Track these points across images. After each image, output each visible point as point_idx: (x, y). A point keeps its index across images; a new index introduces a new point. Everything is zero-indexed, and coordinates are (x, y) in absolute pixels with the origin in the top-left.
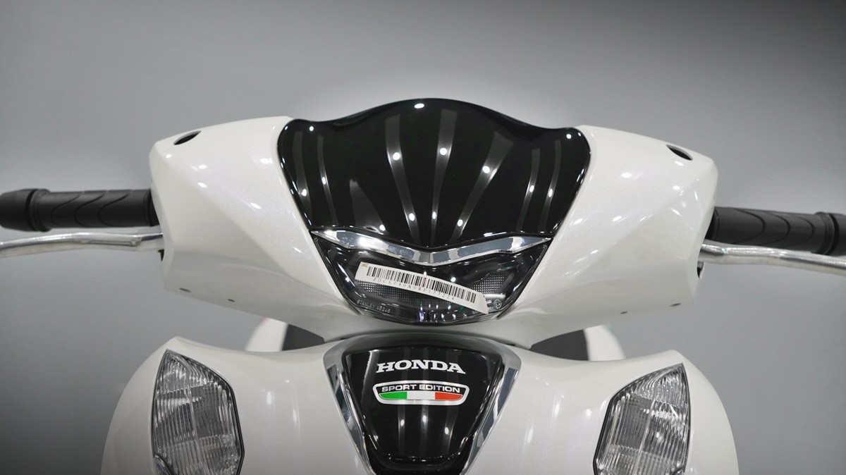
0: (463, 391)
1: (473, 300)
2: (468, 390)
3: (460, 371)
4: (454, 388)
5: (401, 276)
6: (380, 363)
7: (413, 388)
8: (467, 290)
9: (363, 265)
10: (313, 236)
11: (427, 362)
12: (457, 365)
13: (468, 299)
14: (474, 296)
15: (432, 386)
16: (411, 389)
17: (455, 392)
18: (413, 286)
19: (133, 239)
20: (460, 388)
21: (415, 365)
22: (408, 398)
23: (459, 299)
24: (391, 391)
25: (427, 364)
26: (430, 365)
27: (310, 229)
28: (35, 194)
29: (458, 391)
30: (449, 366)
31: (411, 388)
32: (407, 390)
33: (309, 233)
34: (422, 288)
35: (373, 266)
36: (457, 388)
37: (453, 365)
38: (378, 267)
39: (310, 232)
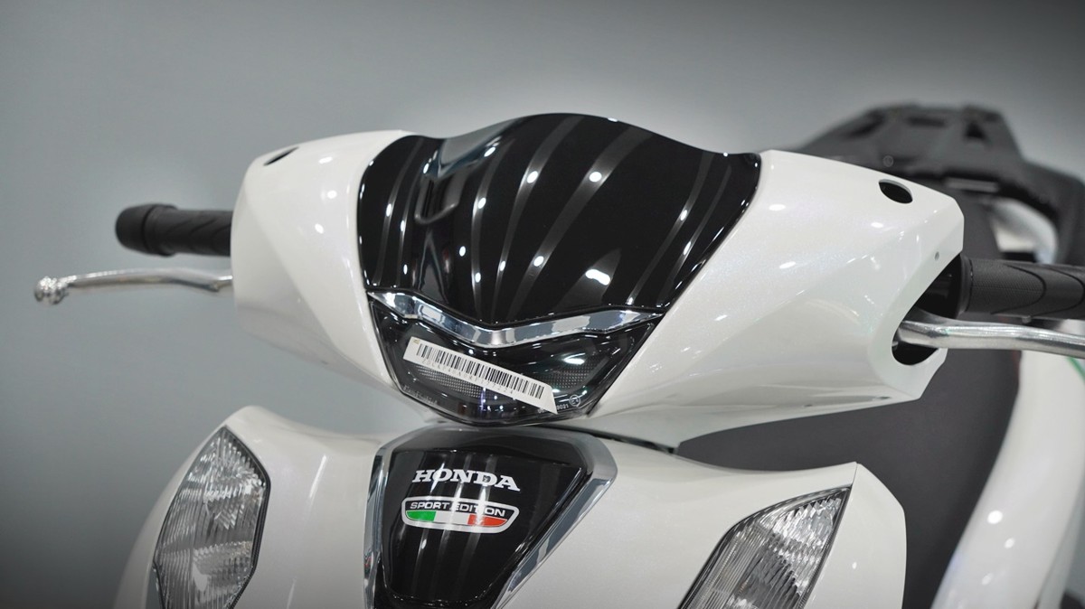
0: (509, 513)
1: (539, 395)
2: (517, 511)
3: (513, 486)
4: (497, 510)
5: (453, 357)
6: (419, 469)
7: (445, 507)
8: (532, 381)
9: (415, 341)
10: (370, 298)
11: (471, 473)
12: (511, 480)
13: (532, 394)
14: (541, 390)
15: (468, 506)
16: (442, 509)
17: (498, 515)
18: (464, 373)
19: (216, 282)
20: (506, 510)
21: (456, 476)
22: (435, 520)
23: (520, 393)
24: (420, 508)
25: (470, 476)
26: (475, 477)
27: (368, 288)
28: (155, 210)
29: (503, 515)
30: (499, 480)
31: (442, 506)
32: (436, 509)
33: (365, 294)
34: (474, 377)
35: (425, 343)
36: (501, 510)
37: (505, 478)
38: (430, 345)
39: (367, 292)
